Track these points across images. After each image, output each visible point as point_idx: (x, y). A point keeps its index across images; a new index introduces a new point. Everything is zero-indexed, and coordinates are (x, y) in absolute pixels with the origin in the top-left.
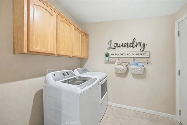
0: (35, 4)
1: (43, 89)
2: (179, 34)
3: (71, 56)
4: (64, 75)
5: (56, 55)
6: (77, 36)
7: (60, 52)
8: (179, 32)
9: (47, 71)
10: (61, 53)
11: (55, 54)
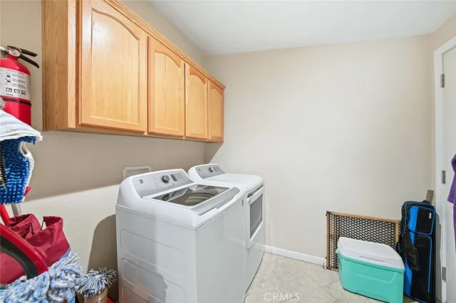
0: (94, 10)
1: (115, 215)
2: (443, 80)
3: (182, 136)
4: (166, 182)
5: (146, 134)
6: (196, 89)
7: (156, 126)
8: (443, 75)
9: (124, 171)
10: (157, 128)
11: (143, 132)
